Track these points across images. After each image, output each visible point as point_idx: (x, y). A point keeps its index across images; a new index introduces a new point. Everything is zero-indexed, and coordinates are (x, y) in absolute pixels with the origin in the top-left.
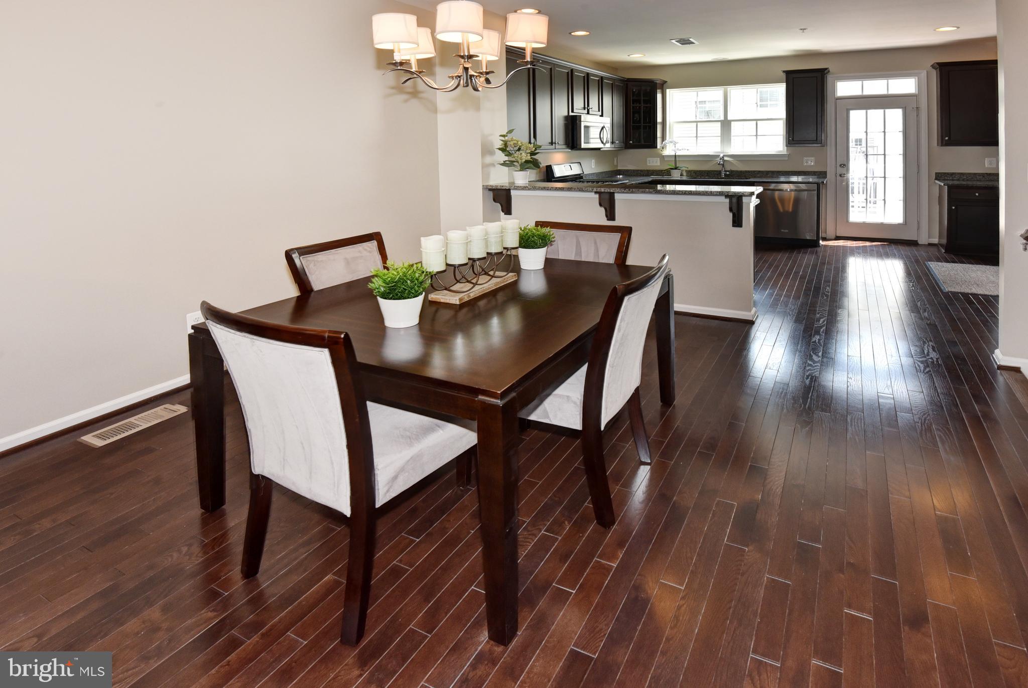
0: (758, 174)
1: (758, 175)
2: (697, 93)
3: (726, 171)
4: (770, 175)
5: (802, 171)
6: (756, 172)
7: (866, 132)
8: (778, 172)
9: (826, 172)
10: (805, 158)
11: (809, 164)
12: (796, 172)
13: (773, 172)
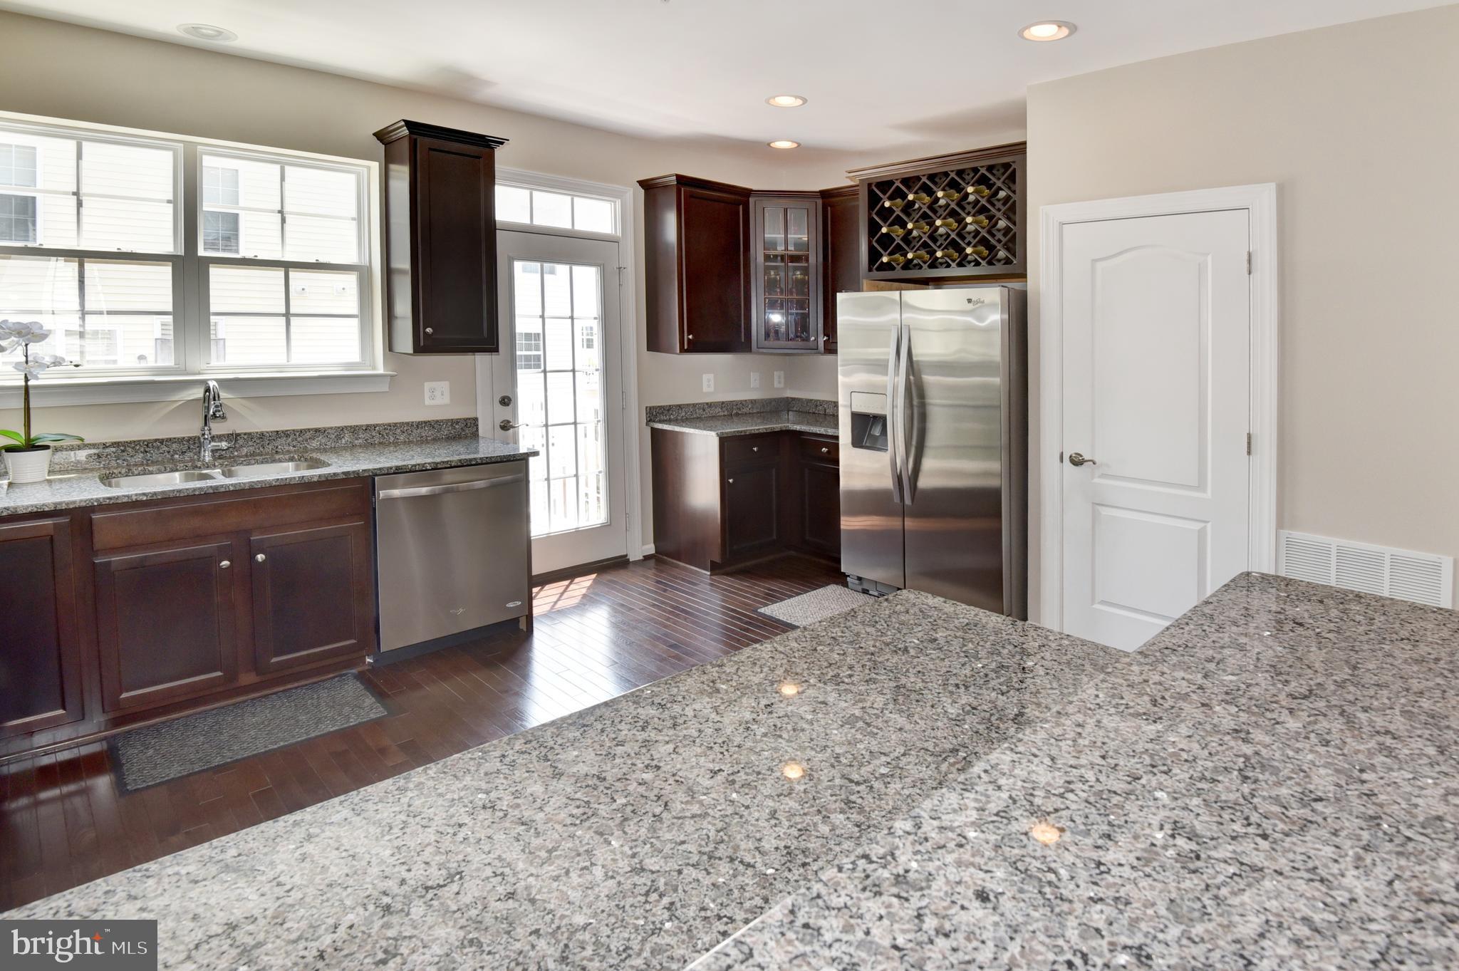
5: (425, 422)
6: (308, 435)
7: (542, 317)
8: (368, 428)
9: (476, 419)
10: (427, 385)
11: (438, 401)
12: (410, 424)
13: (354, 430)
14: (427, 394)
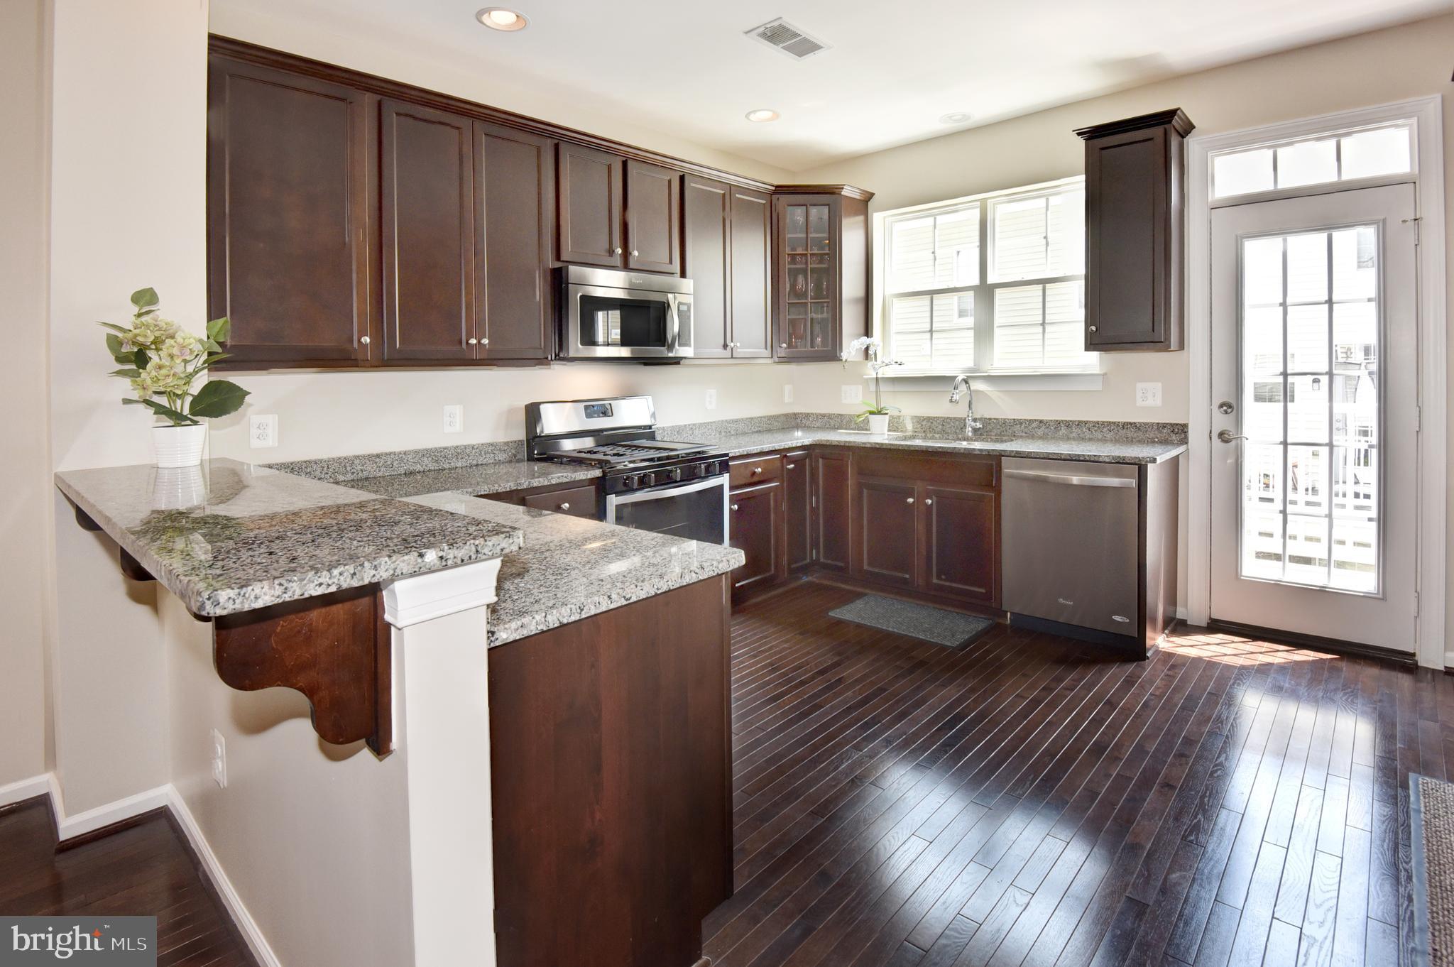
0: (1039, 427)
1: (1040, 432)
2: (935, 218)
3: (975, 420)
4: (1063, 431)
5: (1131, 424)
6: (1034, 425)
7: (1284, 305)
8: (1079, 424)
9: (1185, 426)
10: (1140, 386)
11: (1150, 402)
12: (1117, 424)
13: (1068, 424)
14: (1139, 395)
